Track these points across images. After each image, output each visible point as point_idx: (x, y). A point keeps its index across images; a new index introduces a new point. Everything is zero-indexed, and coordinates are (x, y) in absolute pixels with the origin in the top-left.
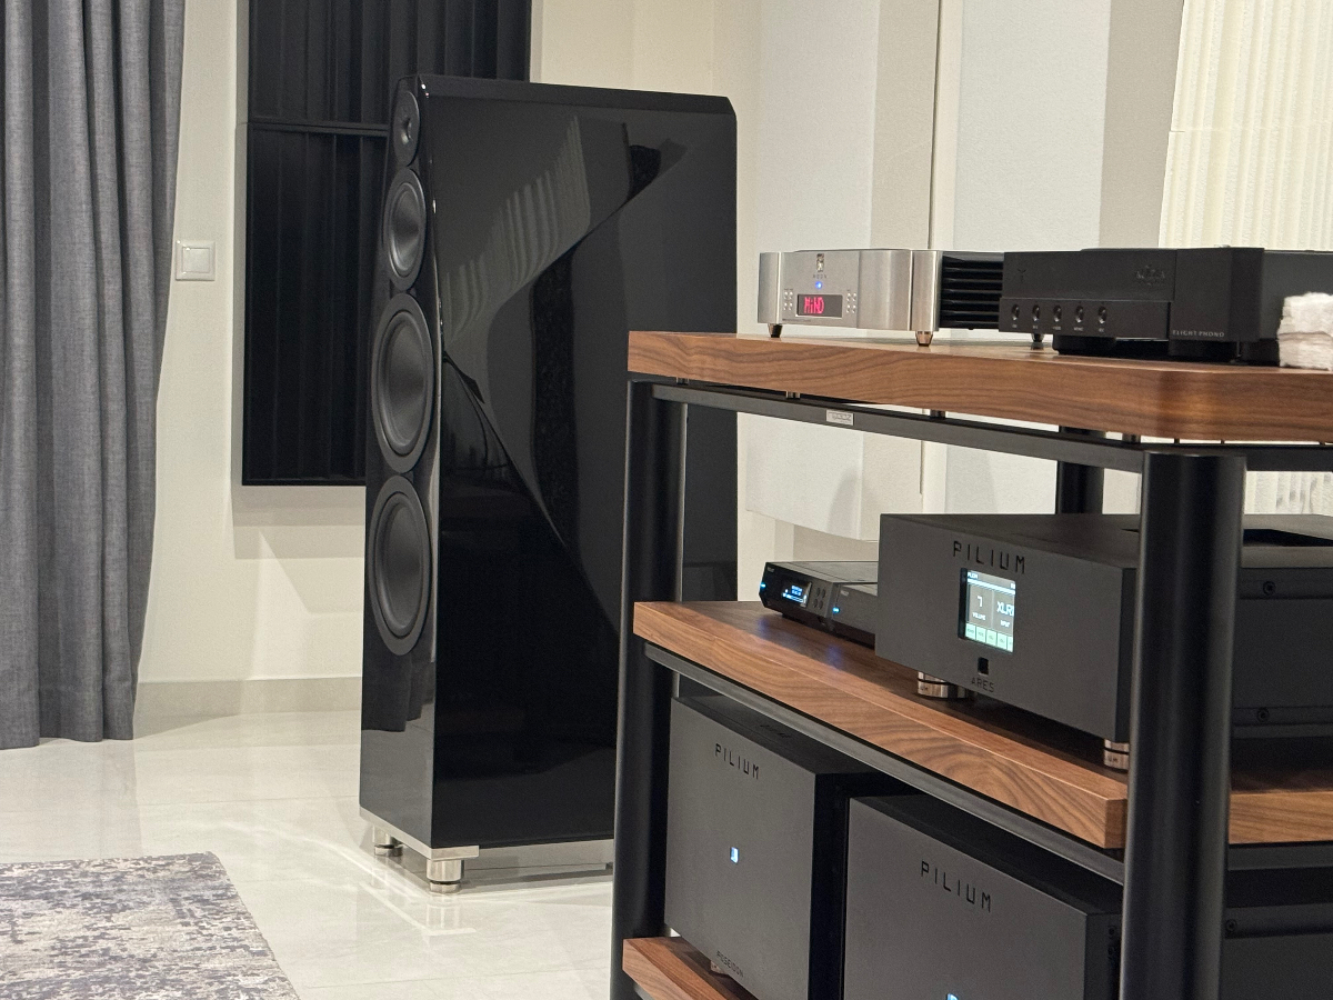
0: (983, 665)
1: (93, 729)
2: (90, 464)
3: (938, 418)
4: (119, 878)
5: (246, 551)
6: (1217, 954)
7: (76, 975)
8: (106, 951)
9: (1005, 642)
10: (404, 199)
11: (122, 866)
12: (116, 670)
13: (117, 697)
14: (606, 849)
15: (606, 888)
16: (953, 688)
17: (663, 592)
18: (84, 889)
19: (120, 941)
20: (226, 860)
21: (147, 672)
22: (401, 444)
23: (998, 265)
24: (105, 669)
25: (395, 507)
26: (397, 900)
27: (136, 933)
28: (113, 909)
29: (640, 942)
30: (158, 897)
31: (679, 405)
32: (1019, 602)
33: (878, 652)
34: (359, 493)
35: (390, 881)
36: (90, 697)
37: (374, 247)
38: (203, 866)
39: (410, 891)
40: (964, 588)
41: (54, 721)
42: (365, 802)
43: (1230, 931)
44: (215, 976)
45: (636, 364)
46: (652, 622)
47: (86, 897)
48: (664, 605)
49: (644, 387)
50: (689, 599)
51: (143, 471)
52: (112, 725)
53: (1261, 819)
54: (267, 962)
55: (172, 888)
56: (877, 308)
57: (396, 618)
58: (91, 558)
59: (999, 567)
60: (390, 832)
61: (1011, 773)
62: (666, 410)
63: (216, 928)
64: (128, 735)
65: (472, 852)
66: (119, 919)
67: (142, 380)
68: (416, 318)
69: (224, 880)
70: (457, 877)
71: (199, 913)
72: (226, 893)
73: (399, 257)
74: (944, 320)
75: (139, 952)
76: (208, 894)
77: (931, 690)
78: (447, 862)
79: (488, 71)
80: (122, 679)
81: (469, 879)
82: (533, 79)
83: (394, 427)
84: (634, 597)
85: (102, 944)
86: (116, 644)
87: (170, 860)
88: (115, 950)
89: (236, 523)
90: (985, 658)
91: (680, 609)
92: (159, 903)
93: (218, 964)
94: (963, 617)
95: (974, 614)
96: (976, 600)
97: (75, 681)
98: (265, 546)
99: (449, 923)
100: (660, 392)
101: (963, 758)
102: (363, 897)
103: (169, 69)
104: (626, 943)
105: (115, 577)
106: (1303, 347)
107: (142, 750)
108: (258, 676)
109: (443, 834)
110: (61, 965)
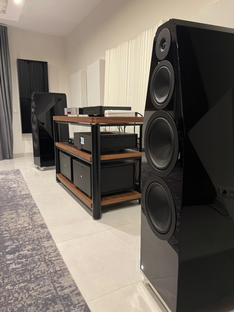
0: (82, 146)
1: (9, 158)
2: (6, 132)
3: (77, 123)
4: (9, 172)
5: (24, 140)
6: (100, 170)
7: (3, 181)
8: (7, 179)
9: (83, 143)
10: (33, 104)
11: (10, 171)
12: (10, 152)
13: (11, 155)
14: (55, 167)
15: (55, 170)
16: (81, 149)
17: (58, 141)
18: (5, 173)
19: (8, 178)
20: (20, 170)
21: (14, 152)
22: (35, 128)
23: (83, 109)
24: (9, 152)
25: (35, 135)
26: (39, 172)
27: (10, 177)
28: (8, 175)
29: (58, 174)
30: (13, 173)
31: (58, 123)
32: (84, 140)
33: (75, 145)
34: (31, 134)
35: (37, 171)
36: (8, 155)
37: (30, 110)
38: (18, 170)
39: (40, 171)
40: (80, 139)
41: (4, 158)
42: (35, 163)
43: (101, 168)
44: (17, 180)
45: (54, 119)
46: (57, 144)
47: (5, 174)
48: (58, 143)
49: (55, 121)
50: (61, 142)
51: (11, 133)
52: (11, 158)
53: (104, 158)
54: (23, 179)
55: (14, 173)
56: (74, 113)
57: (36, 146)
58: (7, 142)
59: (83, 137)
60: (37, 166)
61: (83, 155)
62: (57, 124)
63: (18, 176)
64: (12, 159)
65: (45, 167)
66: (8, 176)
67: (10, 123)
68: (35, 116)
69: (20, 171)
70: (44, 169)
71: (17, 175)
72: (20, 173)
73: (33, 110)
74: (80, 114)
75: (10, 179)
76: (18, 173)
77: (79, 149)
78: (42, 168)
79: (45, 91)
80: (11, 153)
81: (45, 170)
82: (49, 92)
83: (34, 127)
84: (55, 142)
85: (6, 178)
86: (10, 150)
87: (15, 170)
88: (7, 178)
89: (22, 137)
90: (82, 145)
91: (60, 143)
92: (13, 174)
93: (18, 179)
94: (80, 141)
95: (81, 141)
96: (81, 140)
97: (6, 154)
98: (26, 140)
99: (43, 174)
100: (56, 122)
101: (80, 154)
102: (35, 172)
103: (11, 92)
104: (57, 174)
105: (9, 143)
106: (106, 115)
107: (14, 160)
108: (26, 152)
109: (42, 166)
110: (2, 180)
